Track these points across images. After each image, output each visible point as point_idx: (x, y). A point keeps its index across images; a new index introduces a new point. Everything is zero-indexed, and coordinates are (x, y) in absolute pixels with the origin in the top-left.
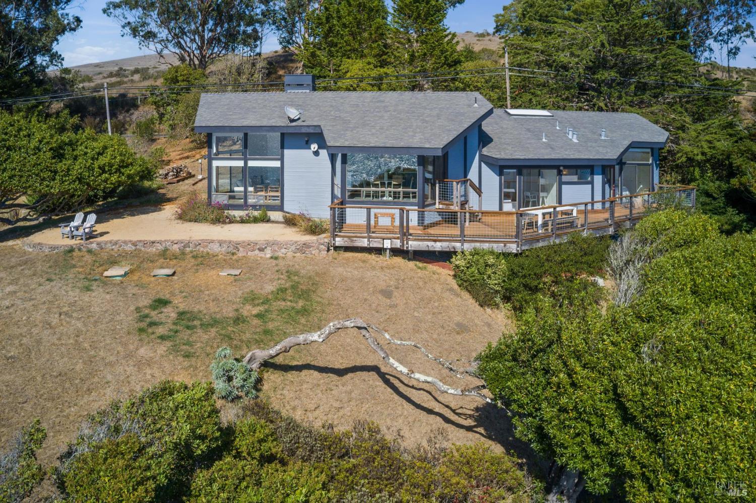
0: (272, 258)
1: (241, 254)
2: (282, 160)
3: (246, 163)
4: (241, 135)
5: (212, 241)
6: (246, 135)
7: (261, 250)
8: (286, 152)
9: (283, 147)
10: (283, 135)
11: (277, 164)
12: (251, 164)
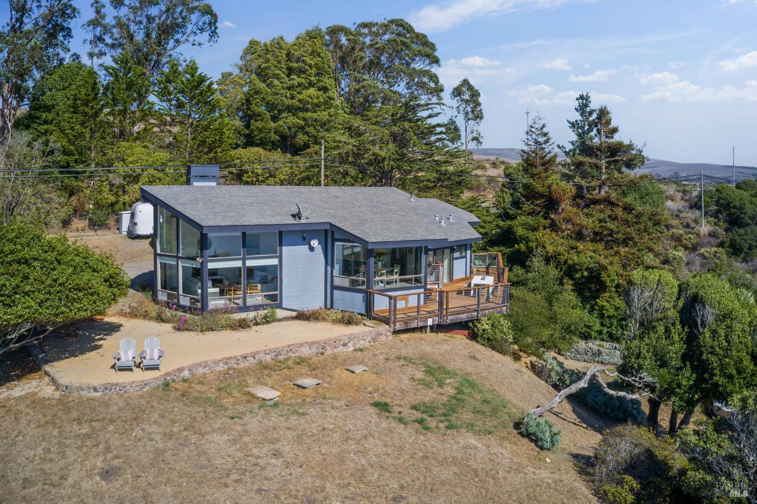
0: (355, 350)
1: (329, 351)
2: (280, 258)
3: (244, 263)
4: (240, 234)
5: (301, 345)
6: (244, 234)
7: (345, 345)
8: (284, 248)
9: (281, 245)
10: (281, 233)
11: (274, 262)
12: (250, 263)
